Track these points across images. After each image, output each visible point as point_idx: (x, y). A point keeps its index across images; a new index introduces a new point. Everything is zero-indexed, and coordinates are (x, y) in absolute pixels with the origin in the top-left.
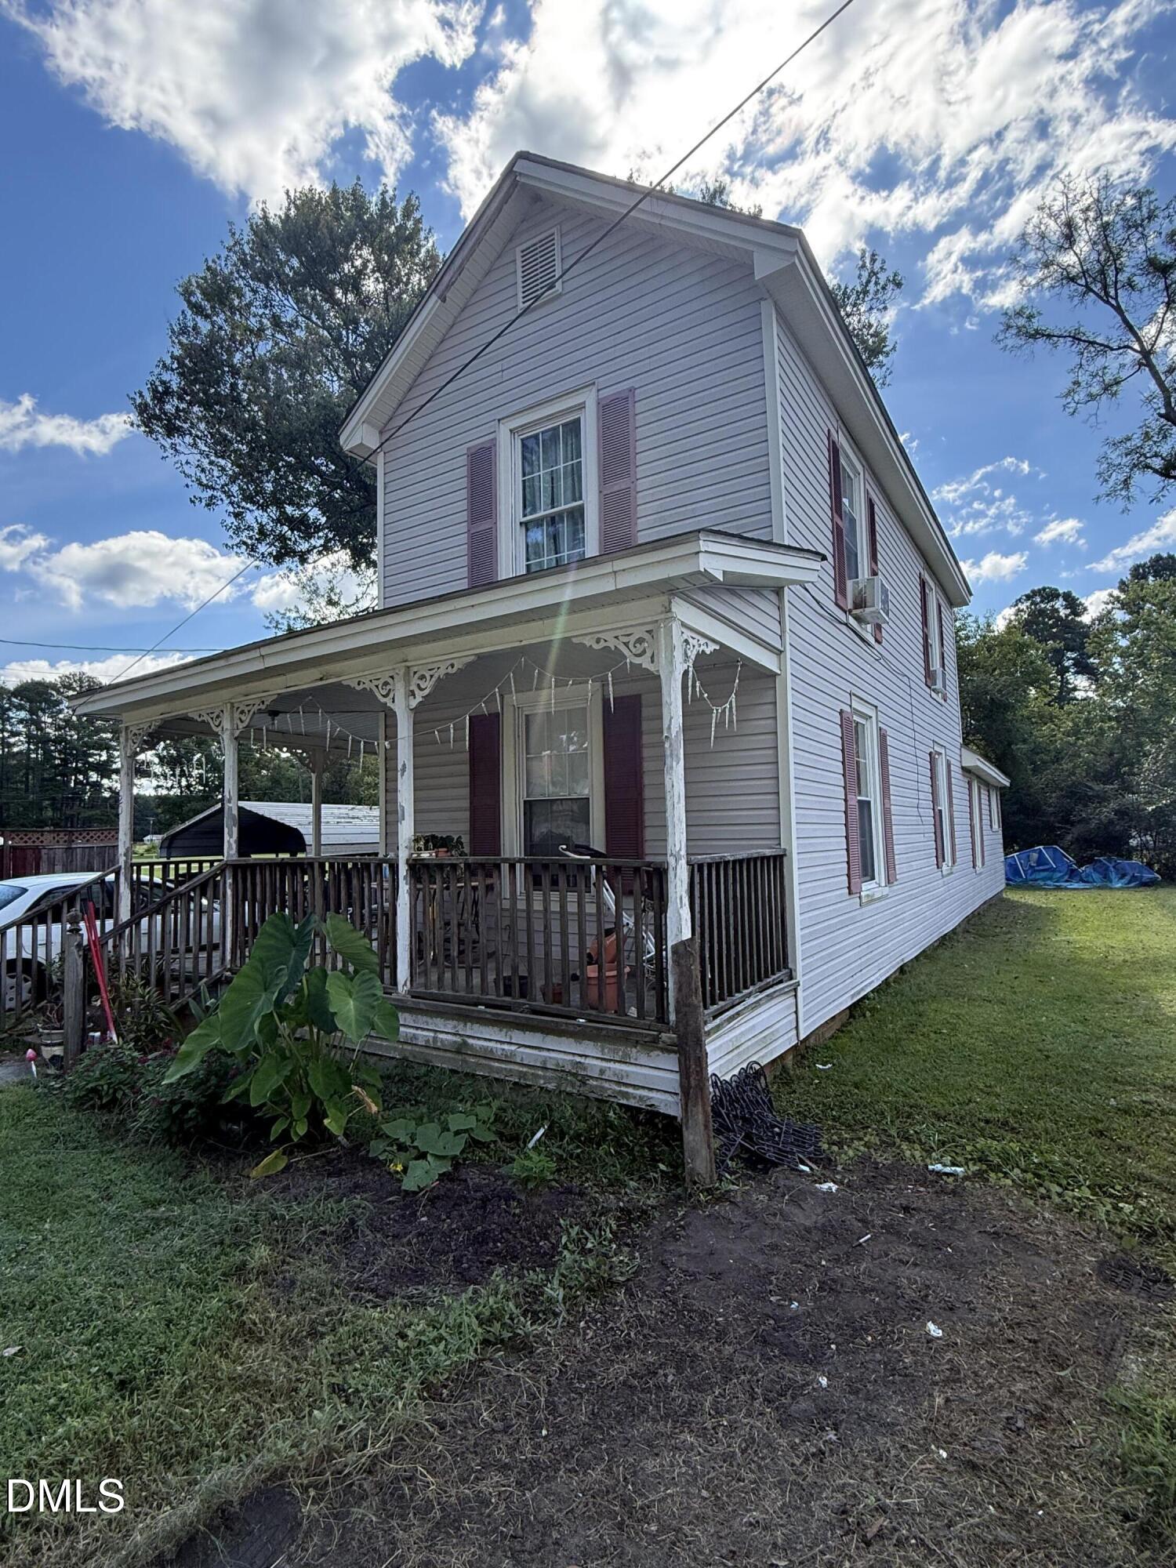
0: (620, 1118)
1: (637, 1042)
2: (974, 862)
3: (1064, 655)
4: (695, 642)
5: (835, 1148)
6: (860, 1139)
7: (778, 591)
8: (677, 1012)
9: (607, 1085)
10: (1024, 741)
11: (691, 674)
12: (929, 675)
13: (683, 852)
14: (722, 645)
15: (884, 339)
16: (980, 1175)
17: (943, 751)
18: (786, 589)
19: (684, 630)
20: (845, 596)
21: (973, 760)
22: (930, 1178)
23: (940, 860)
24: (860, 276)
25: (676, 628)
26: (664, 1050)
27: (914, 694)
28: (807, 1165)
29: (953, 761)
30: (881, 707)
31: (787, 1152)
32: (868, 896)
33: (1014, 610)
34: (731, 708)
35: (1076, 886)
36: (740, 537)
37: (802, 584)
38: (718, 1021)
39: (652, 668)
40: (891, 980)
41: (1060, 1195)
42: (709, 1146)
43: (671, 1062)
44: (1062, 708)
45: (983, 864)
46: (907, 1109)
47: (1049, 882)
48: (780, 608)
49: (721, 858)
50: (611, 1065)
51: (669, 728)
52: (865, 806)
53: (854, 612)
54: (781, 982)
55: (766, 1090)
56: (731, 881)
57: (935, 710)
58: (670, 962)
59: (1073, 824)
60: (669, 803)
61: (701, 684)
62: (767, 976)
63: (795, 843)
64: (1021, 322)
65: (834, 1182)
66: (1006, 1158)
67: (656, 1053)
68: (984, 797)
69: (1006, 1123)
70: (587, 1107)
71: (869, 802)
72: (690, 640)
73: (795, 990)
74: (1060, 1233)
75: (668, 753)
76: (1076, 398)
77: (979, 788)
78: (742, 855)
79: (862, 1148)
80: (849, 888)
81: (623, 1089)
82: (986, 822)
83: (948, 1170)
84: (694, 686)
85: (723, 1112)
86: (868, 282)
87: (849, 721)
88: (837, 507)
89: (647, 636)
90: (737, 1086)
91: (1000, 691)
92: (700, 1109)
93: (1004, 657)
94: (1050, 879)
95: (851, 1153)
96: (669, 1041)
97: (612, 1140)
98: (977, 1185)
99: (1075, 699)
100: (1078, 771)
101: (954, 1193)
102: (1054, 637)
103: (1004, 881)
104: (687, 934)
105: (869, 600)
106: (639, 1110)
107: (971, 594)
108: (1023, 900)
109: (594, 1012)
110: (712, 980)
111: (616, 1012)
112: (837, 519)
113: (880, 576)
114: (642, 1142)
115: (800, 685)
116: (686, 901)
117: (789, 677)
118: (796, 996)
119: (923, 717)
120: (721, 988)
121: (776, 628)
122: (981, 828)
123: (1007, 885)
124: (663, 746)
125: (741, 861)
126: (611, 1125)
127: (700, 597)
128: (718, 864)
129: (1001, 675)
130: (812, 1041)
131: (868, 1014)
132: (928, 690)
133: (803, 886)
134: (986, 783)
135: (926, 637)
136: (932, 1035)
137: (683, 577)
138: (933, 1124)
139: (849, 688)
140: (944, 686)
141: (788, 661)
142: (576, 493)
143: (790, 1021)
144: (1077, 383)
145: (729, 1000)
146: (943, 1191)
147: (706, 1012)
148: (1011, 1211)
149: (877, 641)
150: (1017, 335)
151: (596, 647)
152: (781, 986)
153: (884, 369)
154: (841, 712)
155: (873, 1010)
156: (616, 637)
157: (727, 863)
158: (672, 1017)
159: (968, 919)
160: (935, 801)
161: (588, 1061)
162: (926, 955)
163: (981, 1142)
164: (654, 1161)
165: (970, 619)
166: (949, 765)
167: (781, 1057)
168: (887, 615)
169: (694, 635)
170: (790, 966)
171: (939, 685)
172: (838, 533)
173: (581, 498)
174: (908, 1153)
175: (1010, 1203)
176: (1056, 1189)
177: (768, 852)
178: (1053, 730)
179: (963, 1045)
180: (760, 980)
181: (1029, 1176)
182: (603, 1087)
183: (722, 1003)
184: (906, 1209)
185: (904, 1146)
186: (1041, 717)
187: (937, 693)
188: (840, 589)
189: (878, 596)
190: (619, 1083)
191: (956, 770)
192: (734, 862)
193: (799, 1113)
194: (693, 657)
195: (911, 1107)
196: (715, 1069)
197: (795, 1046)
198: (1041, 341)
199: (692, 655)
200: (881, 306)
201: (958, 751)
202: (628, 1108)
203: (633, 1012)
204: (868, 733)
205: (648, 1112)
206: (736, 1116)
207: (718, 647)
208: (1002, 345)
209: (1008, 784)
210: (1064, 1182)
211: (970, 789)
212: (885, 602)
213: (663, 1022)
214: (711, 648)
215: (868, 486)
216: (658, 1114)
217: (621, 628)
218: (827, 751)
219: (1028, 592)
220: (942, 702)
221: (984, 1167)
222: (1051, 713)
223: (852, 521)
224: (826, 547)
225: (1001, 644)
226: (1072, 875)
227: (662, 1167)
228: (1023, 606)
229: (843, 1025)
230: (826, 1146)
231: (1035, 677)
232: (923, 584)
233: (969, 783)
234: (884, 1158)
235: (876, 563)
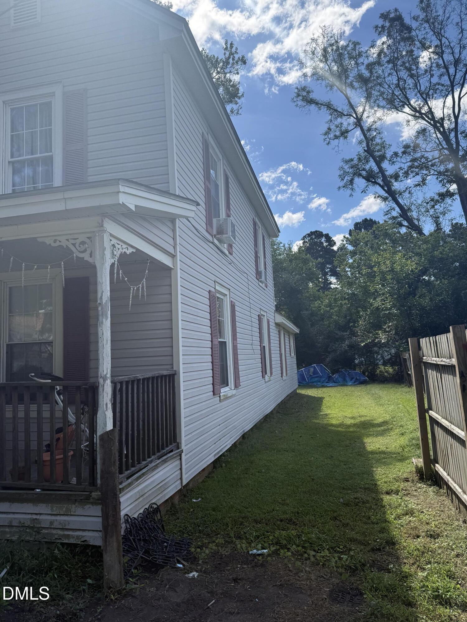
0: (62, 553)
1: (76, 500)
2: (282, 373)
3: (325, 266)
4: (119, 247)
5: (199, 550)
6: (214, 542)
7: (173, 221)
8: (102, 478)
9: (54, 532)
10: (307, 310)
11: (116, 265)
12: (258, 274)
13: (109, 375)
14: (137, 249)
15: (238, 89)
16: (276, 553)
17: (265, 314)
18: (177, 220)
19: (111, 238)
20: (212, 227)
21: (280, 319)
22: (250, 559)
23: (264, 373)
24: (225, 54)
25: (106, 237)
26: (93, 504)
27: (250, 283)
28: (182, 564)
29: (271, 320)
30: (232, 289)
31: (170, 557)
32: (224, 395)
33: (302, 241)
34: (143, 287)
35: (331, 385)
36: (146, 186)
37: (187, 218)
38: (130, 480)
39: (90, 260)
40: (237, 443)
41: (314, 556)
42: (120, 562)
43: (97, 510)
44: (324, 293)
45: (286, 375)
46: (241, 520)
47: (319, 383)
48: (174, 231)
49: (135, 377)
50: (58, 518)
51: (101, 298)
52: (223, 345)
53: (218, 236)
54: (172, 451)
55: (161, 520)
56: (141, 391)
57: (260, 292)
58: (98, 445)
59: (329, 353)
60: (100, 345)
61: (123, 272)
62: (163, 449)
63: (181, 366)
64: (305, 94)
65: (197, 571)
66: (290, 540)
67: (88, 506)
68: (287, 339)
69: (290, 520)
70: (39, 549)
71: (225, 342)
72: (116, 245)
73: (180, 455)
74: (313, 578)
75: (100, 313)
76: (329, 136)
77: (284, 334)
78: (149, 375)
79: (214, 547)
80: (213, 391)
81: (66, 533)
82: (288, 352)
83: (259, 552)
84: (118, 273)
85: (131, 538)
86: (229, 58)
87: (214, 296)
88: (207, 176)
89: (87, 241)
90: (142, 520)
91: (295, 283)
92: (115, 538)
93: (297, 266)
94: (319, 382)
95: (207, 552)
96: (96, 497)
97: (56, 569)
98: (274, 558)
99: (331, 288)
100: (331, 325)
101: (262, 565)
102: (321, 256)
103: (297, 384)
104: (110, 427)
105: (225, 231)
106: (75, 545)
107: (279, 232)
108: (306, 394)
109: (47, 484)
110: (127, 455)
111: (62, 482)
112: (207, 183)
113: (231, 218)
114: (76, 567)
115: (186, 276)
116: (110, 406)
117: (179, 270)
118: (181, 459)
119: (255, 296)
120: (133, 459)
121: (172, 242)
122: (285, 356)
123: (299, 385)
124: (98, 310)
125: (148, 379)
126: (56, 559)
127: (123, 220)
128: (133, 382)
129: (296, 275)
130: (191, 485)
131: (224, 465)
132: (257, 281)
133: (186, 392)
134: (287, 331)
135: (256, 253)
136: (257, 474)
137: (109, 206)
138: (254, 526)
139: (214, 278)
140: (266, 279)
141: (178, 261)
142: (48, 147)
143: (177, 475)
144: (329, 129)
145: (138, 467)
146: (256, 566)
147: (121, 476)
148: (290, 570)
149: (229, 253)
150: (302, 100)
151: (53, 245)
152: (171, 454)
153: (238, 105)
154: (210, 292)
155: (227, 462)
156: (67, 240)
157: (139, 380)
158: (99, 482)
159: (279, 405)
160: (261, 341)
161: (42, 517)
162: (257, 427)
163: (277, 533)
164: (85, 577)
165: (282, 245)
166: (268, 322)
167: (171, 498)
168: (235, 239)
169: (119, 242)
170: (178, 441)
171: (263, 279)
172: (207, 191)
173: (51, 152)
174: (239, 546)
175: (290, 566)
176: (312, 553)
177: (165, 373)
178: (320, 304)
179: (272, 477)
180: (158, 451)
181: (300, 548)
182: (52, 534)
183: (133, 469)
184: (235, 580)
185: (237, 543)
186: (314, 297)
187: (263, 283)
188: (209, 223)
189: (230, 229)
190: (62, 529)
191: (272, 325)
192: (144, 379)
193: (180, 531)
194: (118, 255)
195: (243, 518)
196: (128, 511)
197: (180, 490)
198: (313, 105)
199: (117, 253)
200: (236, 72)
201: (273, 314)
202: (69, 545)
203: (74, 480)
204: (225, 303)
205: (82, 546)
206: (140, 540)
207: (134, 251)
208: (296, 104)
209: (298, 332)
210: (317, 549)
211: (279, 335)
212: (233, 231)
213: (94, 485)
214: (130, 251)
215: (225, 167)
216: (89, 546)
217: (70, 234)
218: (201, 313)
219: (309, 232)
220: (265, 288)
221: (278, 547)
222: (319, 296)
223: (217, 186)
224: (201, 198)
225: (296, 258)
226: (330, 379)
227: (89, 581)
228: (307, 240)
229: (209, 474)
230: (193, 550)
231: (311, 277)
232: (255, 224)
233: (279, 332)
234: (225, 552)
235: (230, 211)
